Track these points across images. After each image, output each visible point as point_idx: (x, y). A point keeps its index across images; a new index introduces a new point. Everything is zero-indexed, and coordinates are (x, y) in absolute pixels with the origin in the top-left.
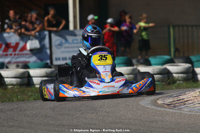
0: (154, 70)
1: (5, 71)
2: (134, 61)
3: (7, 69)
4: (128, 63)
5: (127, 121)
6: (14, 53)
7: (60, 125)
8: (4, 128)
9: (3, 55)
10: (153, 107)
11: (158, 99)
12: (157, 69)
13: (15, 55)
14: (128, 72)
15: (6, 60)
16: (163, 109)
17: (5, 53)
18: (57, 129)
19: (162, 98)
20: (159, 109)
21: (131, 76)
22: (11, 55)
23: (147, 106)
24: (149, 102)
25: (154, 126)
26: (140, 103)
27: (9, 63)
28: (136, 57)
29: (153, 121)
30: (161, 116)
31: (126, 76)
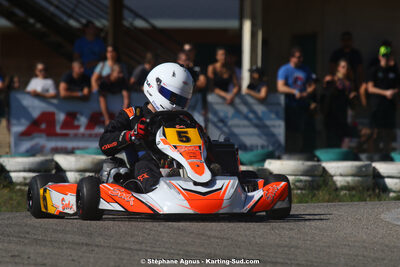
31: (349, 179)
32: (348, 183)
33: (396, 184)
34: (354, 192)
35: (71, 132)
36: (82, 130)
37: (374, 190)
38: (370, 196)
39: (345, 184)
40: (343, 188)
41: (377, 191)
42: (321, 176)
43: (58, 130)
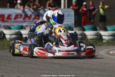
0: (109, 33)
1: (24, 30)
2: (98, 28)
3: (25, 30)
4: (94, 29)
5: (91, 63)
6: (29, 21)
7: (53, 63)
8: (21, 64)
9: (23, 21)
10: (107, 55)
11: (110, 51)
12: (111, 33)
13: (30, 22)
14: (94, 34)
15: (24, 24)
16: (113, 57)
17: (24, 20)
18: (51, 65)
19: (112, 50)
20: (110, 56)
21: (96, 36)
22: (27, 21)
23: (104, 55)
24: (105, 52)
25: (107, 66)
26: (100, 52)
27: (26, 26)
28: (99, 26)
29: (106, 64)
30: (111, 60)
31: (92, 37)
32: (92, 38)
33: (107, 38)
34: (94, 41)
35: (9, 20)
36: (13, 20)
37: (100, 40)
38: (99, 42)
39: (91, 38)
40: (90, 39)
41: (101, 40)
42: (84, 36)
43: (5, 20)
